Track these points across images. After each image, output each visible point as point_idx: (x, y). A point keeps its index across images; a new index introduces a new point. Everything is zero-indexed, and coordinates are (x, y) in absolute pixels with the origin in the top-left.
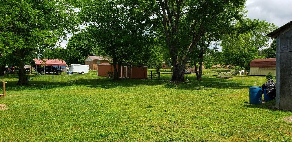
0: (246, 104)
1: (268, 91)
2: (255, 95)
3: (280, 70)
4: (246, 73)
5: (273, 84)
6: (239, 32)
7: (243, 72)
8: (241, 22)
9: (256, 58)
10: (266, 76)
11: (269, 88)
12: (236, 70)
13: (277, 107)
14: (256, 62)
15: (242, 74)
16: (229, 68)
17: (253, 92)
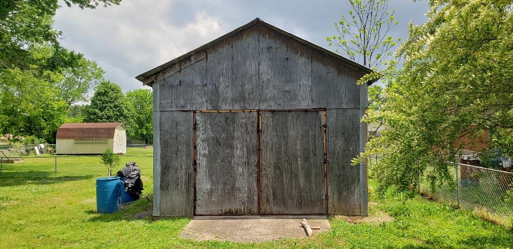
0: (92, 216)
1: (128, 184)
2: (110, 194)
3: (161, 144)
4: (47, 150)
5: (136, 170)
6: (43, 67)
7: (41, 149)
8: (57, 46)
9: (67, 122)
10: (100, 154)
11: (129, 178)
12: (26, 144)
13: (156, 213)
14: (67, 130)
15: (41, 152)
16: (11, 141)
17: (105, 188)
